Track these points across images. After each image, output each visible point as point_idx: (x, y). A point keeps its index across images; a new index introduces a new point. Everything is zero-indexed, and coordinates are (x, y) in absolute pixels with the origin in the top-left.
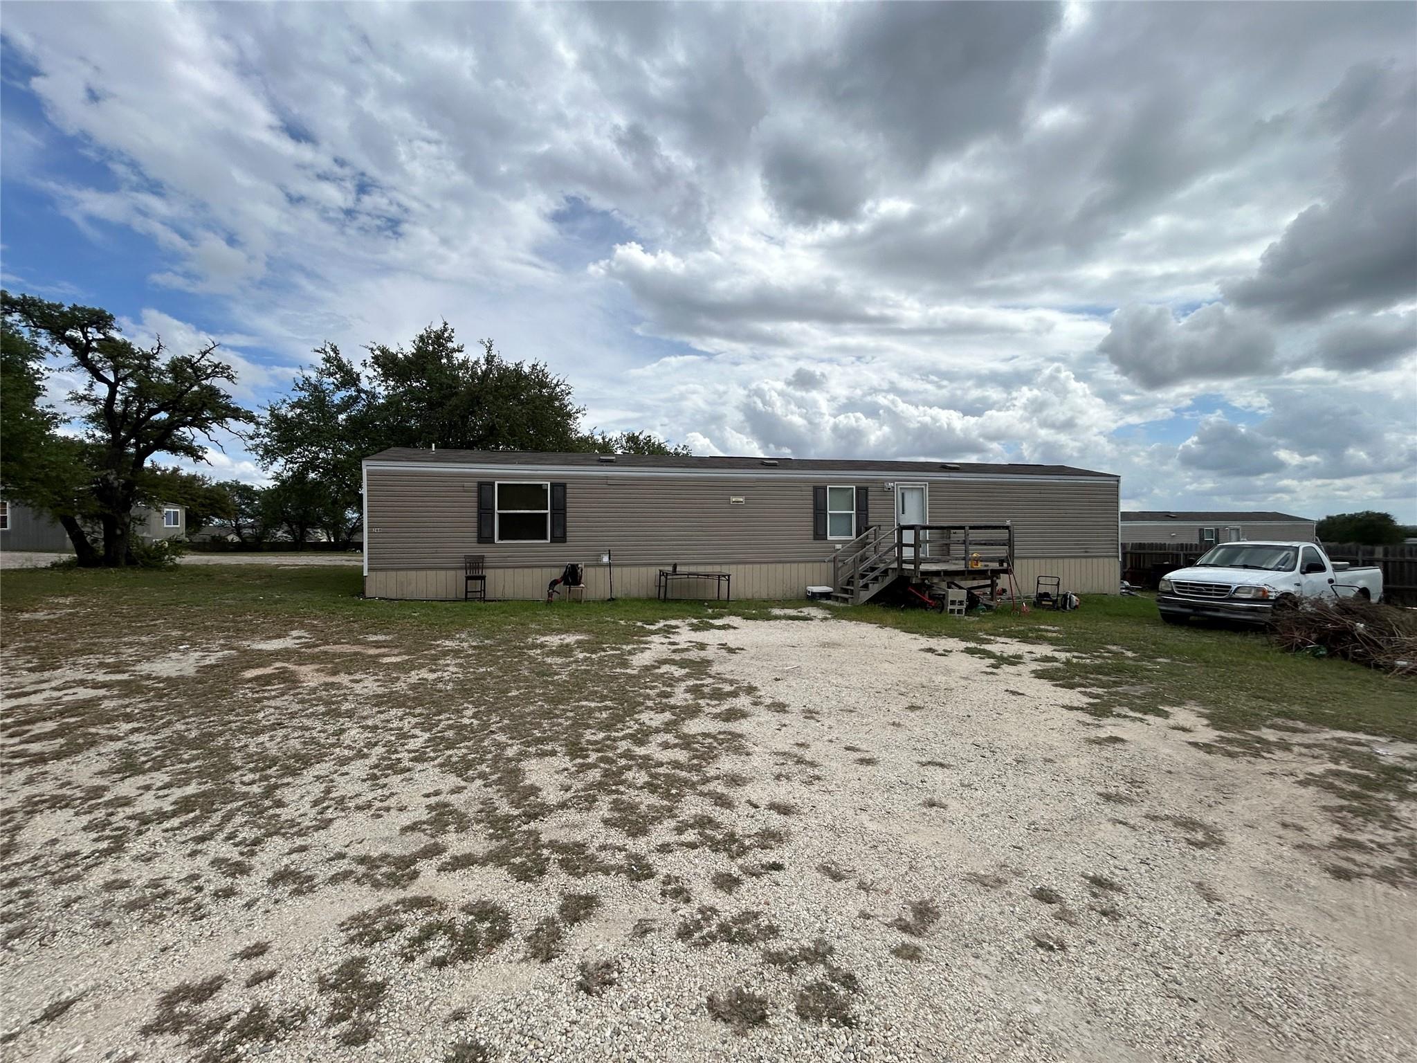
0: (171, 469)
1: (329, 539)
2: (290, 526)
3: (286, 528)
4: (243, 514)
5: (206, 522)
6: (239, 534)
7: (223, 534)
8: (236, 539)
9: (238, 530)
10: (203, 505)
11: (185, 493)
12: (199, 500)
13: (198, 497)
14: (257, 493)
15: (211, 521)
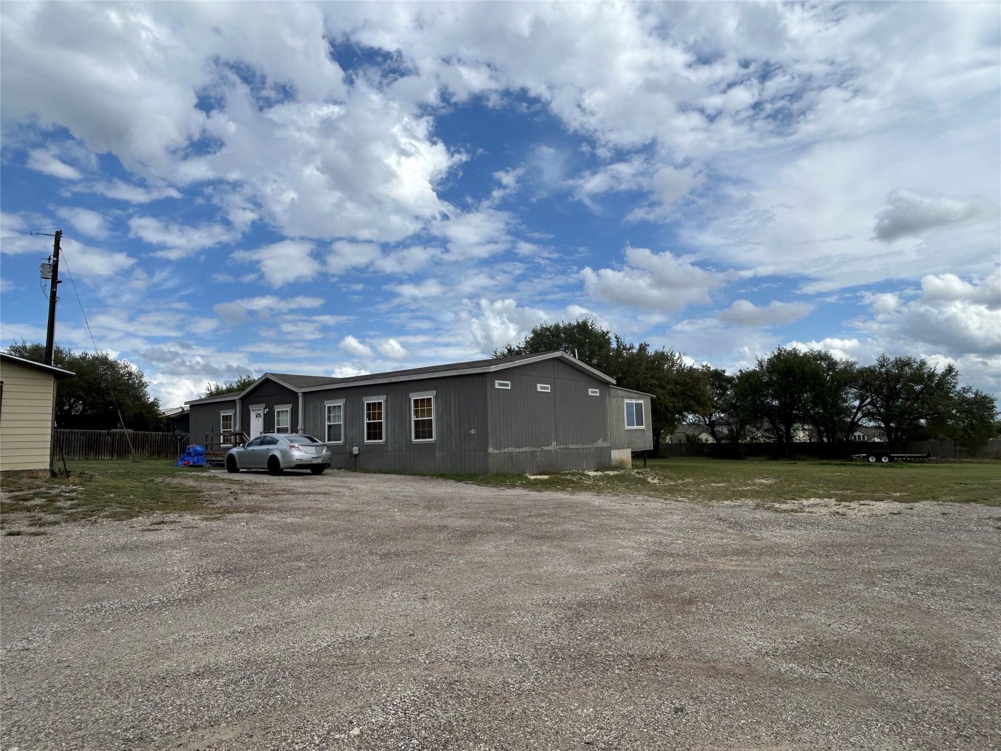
0: (637, 346)
1: (821, 437)
2: (772, 422)
3: (767, 425)
4: (717, 408)
5: (679, 420)
6: (713, 434)
7: (696, 433)
8: (711, 440)
9: (711, 427)
10: (674, 395)
11: (653, 377)
12: (668, 387)
13: (668, 383)
14: (729, 380)
15: (684, 418)
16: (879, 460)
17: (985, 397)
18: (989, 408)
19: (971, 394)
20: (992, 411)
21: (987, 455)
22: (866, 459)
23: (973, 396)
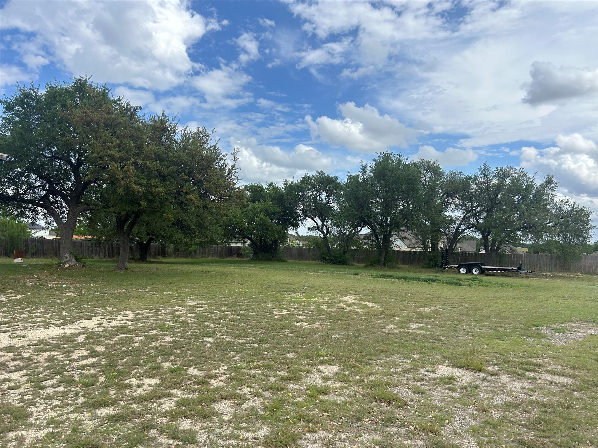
16: (469, 271)
17: (581, 210)
18: (584, 222)
19: (567, 207)
20: (587, 225)
21: (579, 270)
22: (457, 271)
23: (570, 209)
